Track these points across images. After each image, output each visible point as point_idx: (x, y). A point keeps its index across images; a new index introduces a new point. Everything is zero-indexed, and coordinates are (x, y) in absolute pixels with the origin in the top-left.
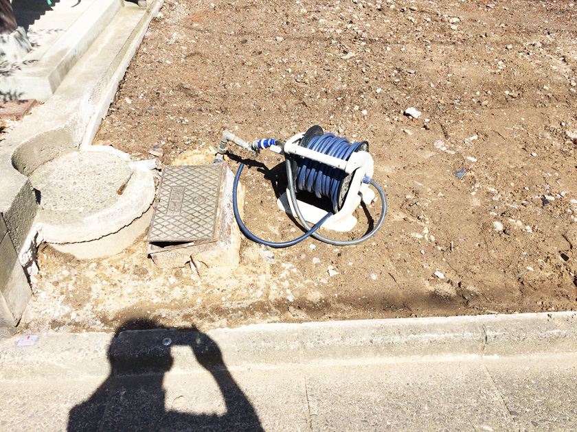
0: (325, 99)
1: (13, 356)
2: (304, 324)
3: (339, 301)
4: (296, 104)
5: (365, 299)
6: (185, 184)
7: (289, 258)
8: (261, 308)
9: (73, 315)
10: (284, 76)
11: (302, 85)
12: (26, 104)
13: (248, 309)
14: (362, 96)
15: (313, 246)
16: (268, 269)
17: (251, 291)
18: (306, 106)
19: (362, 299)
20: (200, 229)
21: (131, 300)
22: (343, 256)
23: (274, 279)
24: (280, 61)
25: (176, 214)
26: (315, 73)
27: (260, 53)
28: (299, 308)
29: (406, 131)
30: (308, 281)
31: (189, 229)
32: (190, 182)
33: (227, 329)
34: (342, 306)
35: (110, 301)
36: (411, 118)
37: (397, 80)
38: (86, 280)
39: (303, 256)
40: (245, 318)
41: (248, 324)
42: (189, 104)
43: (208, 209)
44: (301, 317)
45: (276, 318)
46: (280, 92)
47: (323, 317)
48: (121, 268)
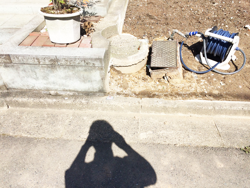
0: (208, 21)
1: (106, 102)
2: (213, 101)
3: (226, 95)
4: (196, 23)
5: (237, 94)
6: (162, 47)
7: (203, 78)
8: (195, 94)
9: (124, 91)
10: (189, 12)
11: (197, 15)
12: (98, 17)
13: (189, 94)
14: (225, 20)
15: (213, 74)
16: (195, 81)
17: (190, 88)
18: (201, 23)
19: (236, 95)
20: (171, 63)
21: (143, 88)
22: (226, 78)
23: (198, 85)
24: (186, 6)
25: (160, 58)
26: (203, 10)
27: (177, 3)
28: (210, 96)
29: (246, 34)
30: (212, 87)
31: (166, 63)
32: (164, 47)
33: (183, 100)
34: (228, 96)
35: (136, 88)
36: (247, 29)
37: (239, 14)
38: (126, 80)
39: (209, 78)
40: (189, 97)
41: (190, 99)
42: (152, 21)
43: (172, 56)
44: (211, 99)
45: (201, 98)
46: (188, 17)
47: (221, 99)
48: (137, 77)
